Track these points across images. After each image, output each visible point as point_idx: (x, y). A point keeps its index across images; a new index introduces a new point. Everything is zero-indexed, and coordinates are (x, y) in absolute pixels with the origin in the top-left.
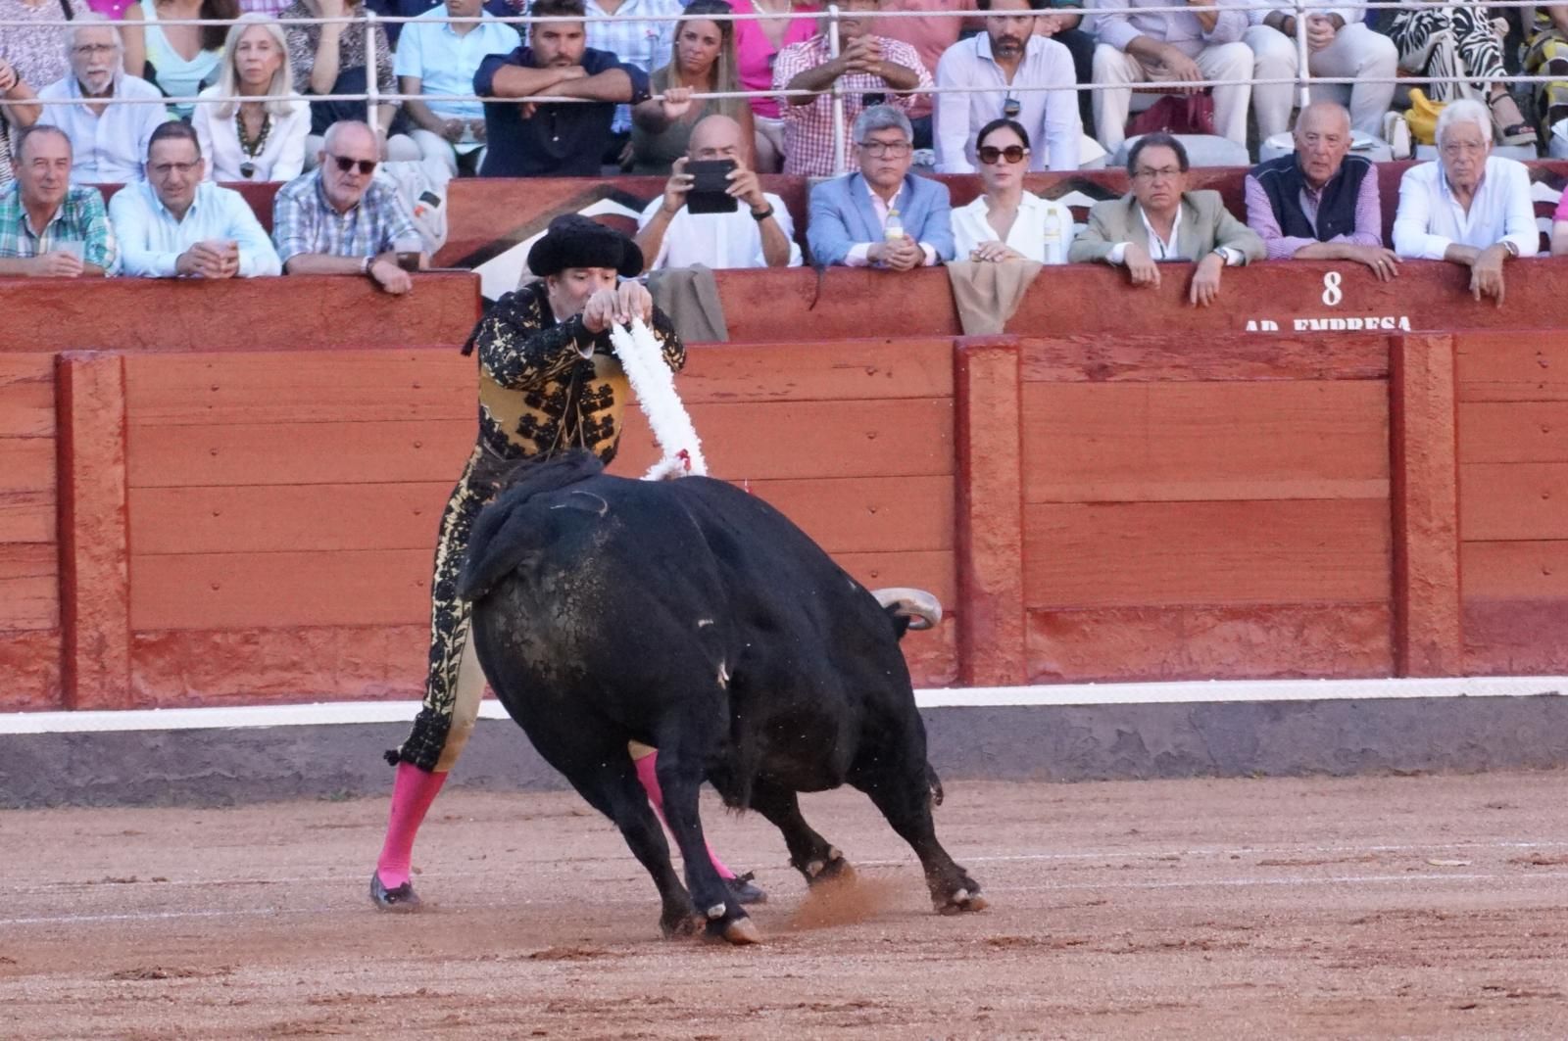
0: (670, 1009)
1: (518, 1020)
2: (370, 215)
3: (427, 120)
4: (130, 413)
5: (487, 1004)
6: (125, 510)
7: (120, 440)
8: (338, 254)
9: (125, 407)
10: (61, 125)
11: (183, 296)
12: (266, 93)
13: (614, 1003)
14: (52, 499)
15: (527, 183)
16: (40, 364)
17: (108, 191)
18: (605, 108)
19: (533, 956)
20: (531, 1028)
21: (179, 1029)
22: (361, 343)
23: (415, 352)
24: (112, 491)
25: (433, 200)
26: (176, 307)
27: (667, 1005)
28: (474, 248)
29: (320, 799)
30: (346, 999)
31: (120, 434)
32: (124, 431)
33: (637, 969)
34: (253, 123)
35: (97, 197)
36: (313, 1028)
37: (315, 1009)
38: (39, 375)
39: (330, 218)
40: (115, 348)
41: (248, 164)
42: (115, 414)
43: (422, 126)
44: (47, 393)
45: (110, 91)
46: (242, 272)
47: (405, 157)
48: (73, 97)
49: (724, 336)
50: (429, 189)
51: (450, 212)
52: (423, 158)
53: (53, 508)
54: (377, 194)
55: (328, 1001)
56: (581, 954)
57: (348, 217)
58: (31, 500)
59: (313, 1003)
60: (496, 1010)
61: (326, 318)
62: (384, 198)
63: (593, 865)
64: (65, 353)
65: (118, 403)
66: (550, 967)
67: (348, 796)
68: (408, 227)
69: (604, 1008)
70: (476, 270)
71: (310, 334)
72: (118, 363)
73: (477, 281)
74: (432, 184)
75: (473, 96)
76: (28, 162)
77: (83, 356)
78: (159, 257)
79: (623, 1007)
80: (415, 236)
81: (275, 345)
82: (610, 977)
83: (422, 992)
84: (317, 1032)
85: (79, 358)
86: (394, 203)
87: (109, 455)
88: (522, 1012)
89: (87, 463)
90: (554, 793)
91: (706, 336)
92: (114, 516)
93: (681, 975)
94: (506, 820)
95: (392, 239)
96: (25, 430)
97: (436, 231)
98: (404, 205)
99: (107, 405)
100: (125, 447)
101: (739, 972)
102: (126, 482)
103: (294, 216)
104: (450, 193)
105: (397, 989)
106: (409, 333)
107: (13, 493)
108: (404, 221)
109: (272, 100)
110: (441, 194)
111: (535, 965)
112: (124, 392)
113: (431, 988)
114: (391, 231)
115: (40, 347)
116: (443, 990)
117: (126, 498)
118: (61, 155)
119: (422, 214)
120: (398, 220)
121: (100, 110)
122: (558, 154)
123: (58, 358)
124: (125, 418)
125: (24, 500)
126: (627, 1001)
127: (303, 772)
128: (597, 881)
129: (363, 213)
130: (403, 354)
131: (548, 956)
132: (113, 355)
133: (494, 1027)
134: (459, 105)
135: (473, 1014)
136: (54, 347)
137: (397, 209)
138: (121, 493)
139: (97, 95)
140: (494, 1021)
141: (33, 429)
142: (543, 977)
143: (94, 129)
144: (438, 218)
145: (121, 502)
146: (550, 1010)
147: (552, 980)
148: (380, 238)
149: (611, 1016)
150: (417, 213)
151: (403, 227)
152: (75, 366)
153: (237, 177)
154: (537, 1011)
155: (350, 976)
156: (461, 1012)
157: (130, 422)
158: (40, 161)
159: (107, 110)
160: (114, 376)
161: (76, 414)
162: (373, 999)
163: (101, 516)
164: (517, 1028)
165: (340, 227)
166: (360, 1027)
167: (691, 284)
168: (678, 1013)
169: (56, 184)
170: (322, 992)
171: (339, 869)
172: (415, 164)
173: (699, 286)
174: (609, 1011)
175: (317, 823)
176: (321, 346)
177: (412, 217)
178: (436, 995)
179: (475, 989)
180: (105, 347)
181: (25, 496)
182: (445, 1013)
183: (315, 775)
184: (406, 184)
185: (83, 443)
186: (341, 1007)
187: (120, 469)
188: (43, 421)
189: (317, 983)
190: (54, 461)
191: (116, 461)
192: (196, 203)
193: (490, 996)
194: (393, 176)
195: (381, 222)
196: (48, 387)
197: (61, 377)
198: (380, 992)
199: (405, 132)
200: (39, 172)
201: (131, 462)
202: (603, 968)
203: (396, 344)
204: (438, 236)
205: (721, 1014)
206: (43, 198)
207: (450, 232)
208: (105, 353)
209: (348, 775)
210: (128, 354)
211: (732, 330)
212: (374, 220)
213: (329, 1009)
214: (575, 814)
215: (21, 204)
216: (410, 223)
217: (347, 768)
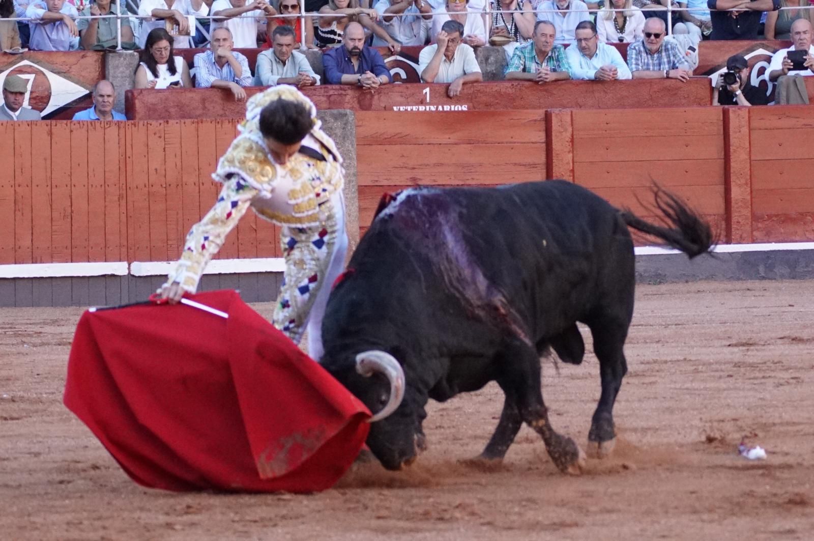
0: (782, 366)
1: (722, 371)
2: (666, 55)
3: (690, 18)
4: (575, 133)
5: (710, 364)
6: (573, 171)
7: (571, 144)
8: (654, 70)
9: (573, 131)
10: (551, 20)
11: (597, 87)
12: (624, 8)
13: (759, 363)
14: (544, 167)
15: (730, 43)
16: (539, 114)
17: (566, 46)
18: (758, 13)
19: (729, 345)
20: (727, 374)
21: (589, 374)
22: (665, 106)
23: (687, 109)
24: (568, 163)
25: (694, 50)
26: (593, 92)
27: (781, 364)
28: (708, 68)
29: (649, 284)
30: (655, 362)
31: (571, 142)
32: (572, 141)
33: (770, 350)
34: (620, 21)
35: (562, 49)
36: (641, 374)
37: (643, 366)
38: (539, 118)
39: (649, 56)
40: (569, 108)
41: (621, 37)
42: (569, 134)
43: (688, 21)
44: (543, 126)
45: (568, 8)
46: (617, 78)
47: (682, 32)
48: (554, 9)
49: (807, 101)
50: (692, 45)
51: (699, 55)
52: (689, 33)
53: (545, 170)
54: (669, 46)
55: (648, 363)
56: (748, 344)
57: (656, 55)
58: (536, 167)
59: (642, 363)
60: (714, 367)
61: (651, 96)
62: (673, 48)
63: (755, 310)
64: (549, 110)
65: (570, 129)
66: (736, 349)
67: (660, 283)
68: (683, 60)
69: (756, 365)
70: (710, 77)
71: (645, 102)
72: (570, 113)
73: (711, 80)
74: (693, 43)
75: (708, 8)
76: (539, 35)
77: (556, 111)
78: (587, 72)
79: (764, 365)
80: (686, 63)
81: (632, 106)
82: (759, 353)
83: (685, 359)
84: (644, 375)
85: (555, 111)
86: (677, 50)
87: (567, 150)
88: (723, 367)
89: (558, 152)
90: (740, 281)
91: (800, 101)
92: (569, 174)
93: (787, 352)
94: (721, 292)
95: (677, 65)
96: (534, 140)
97: (694, 61)
98: (682, 51)
99: (566, 130)
100: (573, 145)
101: (809, 351)
102: (573, 160)
103: (634, 56)
104: (699, 47)
105: (675, 358)
106: (684, 101)
107: (529, 165)
108: (681, 57)
109: (627, 11)
110: (696, 47)
111: (730, 348)
112: (572, 125)
113: (689, 358)
114: (676, 61)
115: (540, 107)
116: (693, 358)
117: (573, 167)
118: (551, 33)
119: (689, 55)
120: (679, 56)
121: (564, 14)
122: (739, 32)
123: (546, 111)
124: (572, 136)
125: (533, 167)
126: (765, 363)
127: (643, 273)
128: (756, 316)
129: (664, 54)
130: (682, 109)
131: (736, 345)
132: (568, 111)
133: (712, 374)
134: (703, 12)
135: (704, 368)
136: (546, 107)
137: (678, 52)
138: (571, 164)
139: (563, 9)
140: (712, 371)
141: (538, 139)
142: (732, 353)
143: (562, 23)
144: (695, 57)
145: (571, 168)
146: (735, 366)
147: (737, 354)
148: (672, 64)
149: (758, 369)
150: (687, 55)
151: (680, 59)
152: (553, 115)
153: (616, 41)
154: (729, 366)
155: (657, 353)
156: (700, 367)
157: (575, 137)
158: (543, 35)
159: (567, 15)
160: (569, 119)
161: (553, 134)
162: (666, 362)
163: (563, 173)
164: (722, 374)
165: (653, 60)
166: (660, 374)
167: (795, 81)
168: (785, 368)
169: (549, 44)
170: (646, 359)
171: (656, 311)
172: (686, 35)
173: (798, 82)
174: (757, 367)
175: (648, 293)
176: (649, 106)
177: (685, 56)
178: (690, 360)
179: (705, 358)
180: (564, 107)
181: (534, 166)
182: (694, 367)
183: (646, 275)
184: (683, 44)
185: (556, 145)
186: (654, 365)
187: (571, 155)
188: (542, 136)
189: (644, 356)
190: (545, 152)
191: (569, 152)
192: (598, 52)
193: (712, 361)
194: (677, 40)
195: (672, 58)
196: (543, 123)
197: (548, 119)
198: (669, 359)
199: (683, 22)
200: (543, 39)
201: (575, 152)
202: (756, 350)
203: (677, 105)
204: (695, 64)
205: (802, 368)
206: (543, 49)
207: (699, 62)
208: (565, 110)
209: (660, 275)
210: (574, 111)
211: (810, 99)
212: (669, 57)
213: (648, 366)
214: (748, 290)
215: (534, 51)
216: (683, 57)
217: (660, 272)
